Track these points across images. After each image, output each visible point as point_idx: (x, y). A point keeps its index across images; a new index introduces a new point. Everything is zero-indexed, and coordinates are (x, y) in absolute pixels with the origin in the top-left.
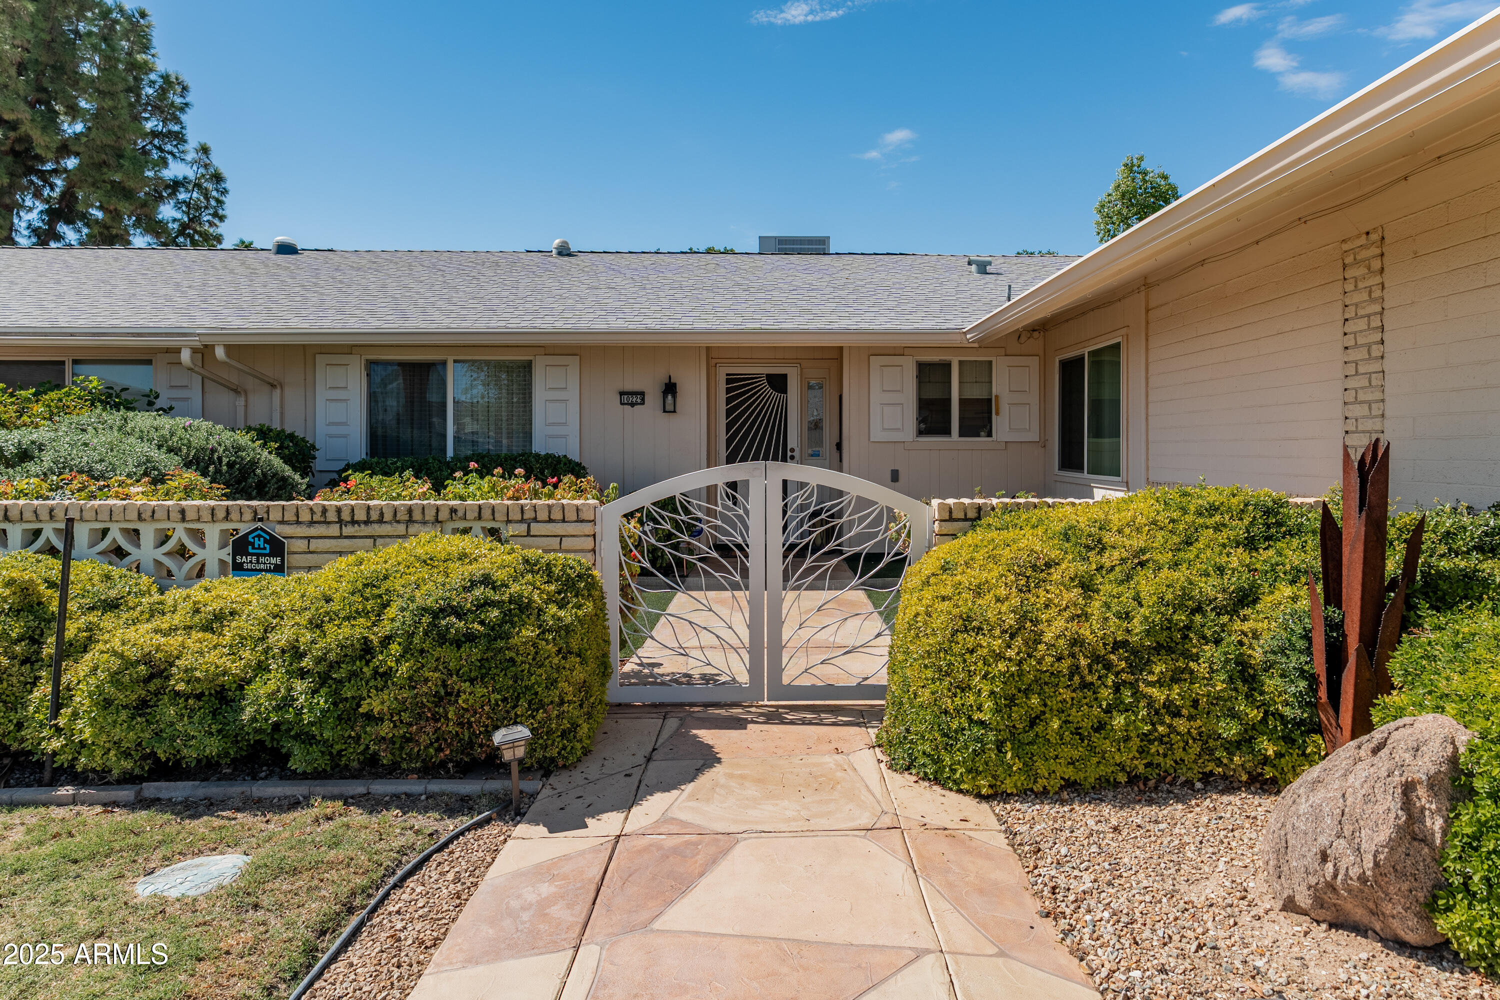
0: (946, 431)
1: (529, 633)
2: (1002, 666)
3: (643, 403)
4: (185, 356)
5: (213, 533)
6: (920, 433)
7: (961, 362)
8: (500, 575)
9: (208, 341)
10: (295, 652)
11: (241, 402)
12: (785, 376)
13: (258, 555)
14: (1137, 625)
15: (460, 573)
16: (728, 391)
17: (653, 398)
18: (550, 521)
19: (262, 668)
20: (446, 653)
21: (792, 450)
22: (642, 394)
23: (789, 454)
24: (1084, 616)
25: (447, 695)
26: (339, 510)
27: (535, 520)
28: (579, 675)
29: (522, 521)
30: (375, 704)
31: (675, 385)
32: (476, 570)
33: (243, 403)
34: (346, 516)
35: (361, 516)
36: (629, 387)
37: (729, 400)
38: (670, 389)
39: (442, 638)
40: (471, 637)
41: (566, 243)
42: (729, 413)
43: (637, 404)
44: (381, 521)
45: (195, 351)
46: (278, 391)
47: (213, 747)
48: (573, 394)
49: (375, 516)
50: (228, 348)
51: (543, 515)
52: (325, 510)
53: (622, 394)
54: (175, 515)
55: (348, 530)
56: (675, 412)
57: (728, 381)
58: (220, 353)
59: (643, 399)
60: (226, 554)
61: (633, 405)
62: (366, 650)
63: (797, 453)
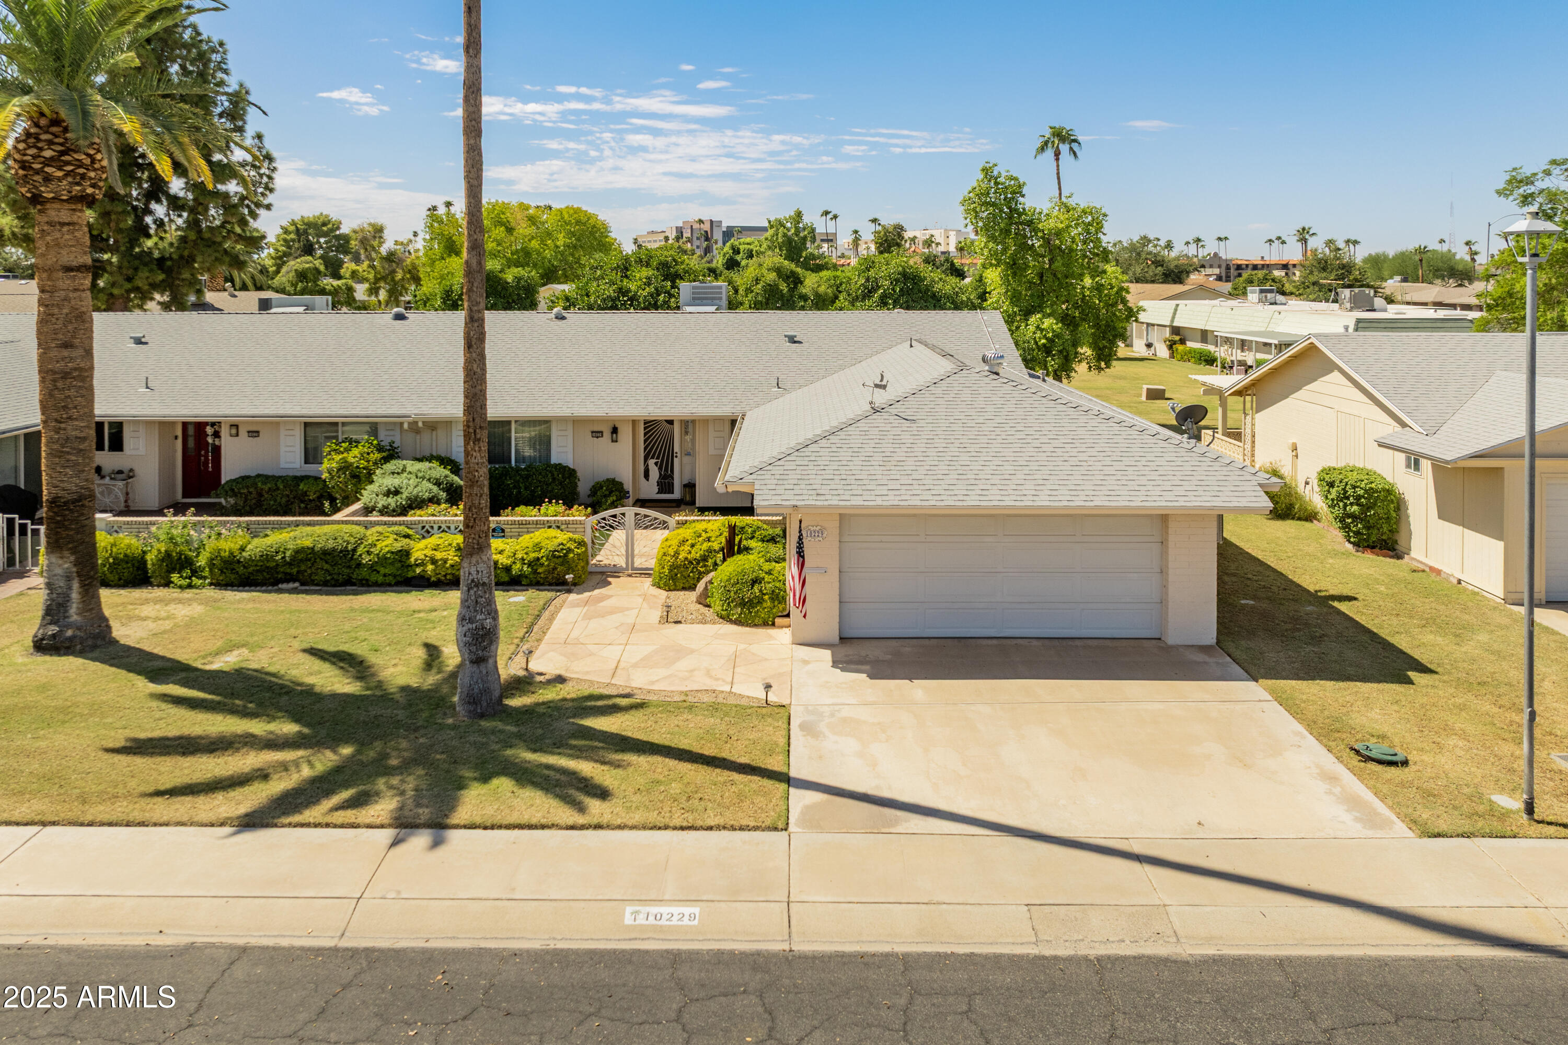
1: (571, 555)
3: (602, 436)
4: (406, 426)
8: (565, 542)
9: (415, 420)
10: (523, 559)
11: (418, 437)
12: (672, 421)
13: (498, 533)
14: (698, 555)
15: (556, 542)
17: (607, 435)
18: (573, 524)
19: (514, 563)
20: (555, 560)
21: (676, 453)
22: (602, 432)
23: (675, 455)
24: (690, 552)
25: (555, 569)
28: (582, 564)
30: (540, 570)
31: (617, 430)
32: (559, 540)
36: (596, 429)
37: (645, 428)
39: (554, 556)
40: (560, 557)
42: (645, 434)
43: (599, 436)
45: (409, 423)
46: (435, 431)
47: (507, 579)
48: (570, 439)
50: (423, 423)
51: (571, 522)
52: (514, 521)
53: (592, 432)
55: (523, 526)
56: (616, 440)
57: (645, 423)
58: (420, 424)
61: (597, 437)
62: (538, 559)
63: (679, 455)
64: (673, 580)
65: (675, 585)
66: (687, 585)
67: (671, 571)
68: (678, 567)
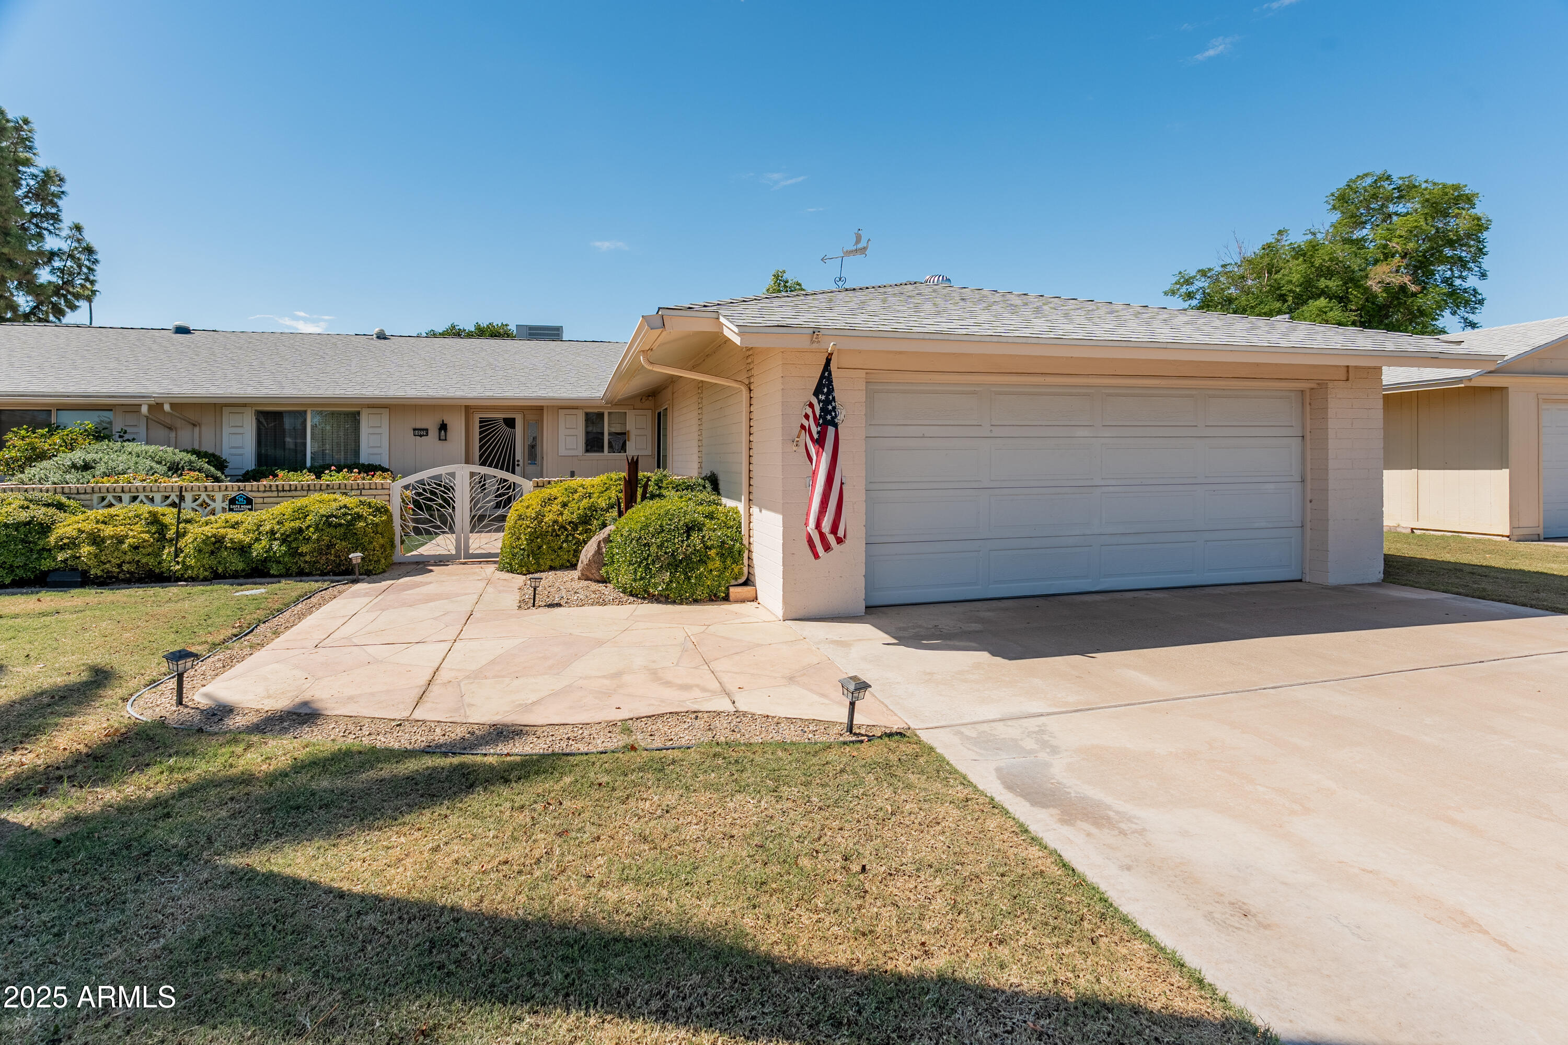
0: (601, 449)
1: (362, 524)
2: (529, 530)
3: (427, 435)
4: (144, 409)
5: (219, 496)
6: (587, 451)
7: (609, 413)
8: (350, 506)
9: (159, 401)
10: (272, 532)
11: (173, 435)
12: (514, 419)
13: (240, 505)
14: (575, 516)
15: (335, 505)
16: (481, 427)
17: (434, 433)
18: (370, 489)
19: (257, 540)
20: (331, 530)
21: (518, 461)
22: (427, 430)
23: (516, 463)
24: (562, 514)
25: (330, 546)
26: (277, 486)
27: (364, 489)
28: (381, 541)
29: (358, 489)
30: (304, 549)
31: (446, 425)
32: (342, 504)
33: (174, 435)
34: (280, 488)
35: (287, 488)
36: (418, 426)
37: (481, 433)
38: (443, 427)
39: (330, 525)
40: (340, 525)
41: (383, 331)
42: (481, 440)
43: (423, 435)
44: (296, 490)
45: (150, 406)
46: (198, 428)
47: (241, 566)
48: (385, 430)
49: (293, 488)
50: (172, 405)
51: (367, 487)
52: (271, 486)
53: (414, 430)
54: (202, 489)
55: (281, 494)
56: (446, 440)
57: (481, 422)
58: (167, 408)
59: (427, 433)
60: (226, 505)
61: (421, 436)
62: (300, 531)
63: (521, 463)
64: (534, 555)
65: (538, 563)
66: (557, 563)
67: (530, 541)
68: (543, 535)
